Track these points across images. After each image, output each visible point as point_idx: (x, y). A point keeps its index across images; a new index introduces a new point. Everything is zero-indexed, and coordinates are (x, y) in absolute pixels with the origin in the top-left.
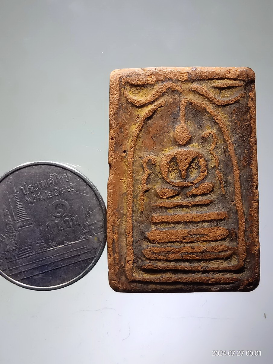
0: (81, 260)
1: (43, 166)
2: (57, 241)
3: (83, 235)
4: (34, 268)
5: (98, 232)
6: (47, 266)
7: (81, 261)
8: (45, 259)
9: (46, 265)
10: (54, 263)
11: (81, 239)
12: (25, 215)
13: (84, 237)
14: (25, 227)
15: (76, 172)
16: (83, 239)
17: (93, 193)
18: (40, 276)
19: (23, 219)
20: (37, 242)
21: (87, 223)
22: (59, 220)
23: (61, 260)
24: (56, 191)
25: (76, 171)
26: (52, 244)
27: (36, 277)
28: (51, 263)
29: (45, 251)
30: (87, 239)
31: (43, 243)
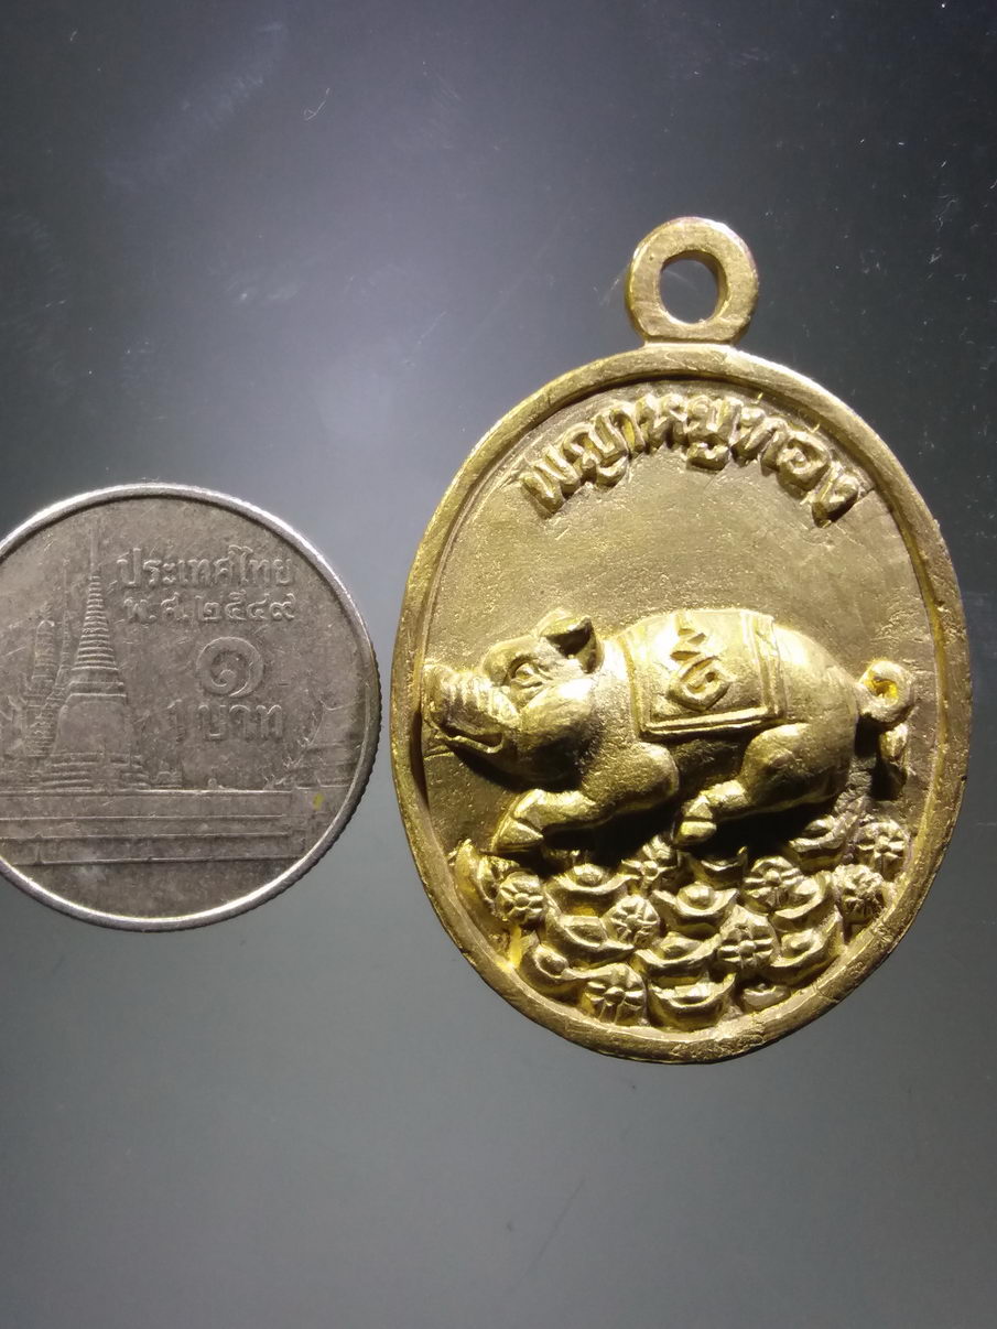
0: (247, 855)
1: (214, 512)
2: (186, 769)
3: (280, 778)
4: (84, 842)
5: (329, 780)
6: (128, 845)
7: (249, 860)
8: (129, 820)
9: (129, 840)
10: (154, 840)
11: (271, 787)
12: (104, 655)
13: (282, 784)
14: (95, 694)
15: (320, 563)
16: (276, 787)
17: (355, 649)
18: (96, 870)
19: (97, 664)
20: (118, 755)
21: (303, 742)
22: (214, 701)
23: (184, 839)
24: (234, 607)
25: (321, 558)
26: (168, 776)
27: (83, 870)
28: (145, 839)
29: (137, 794)
30: (291, 796)
31: (139, 763)
